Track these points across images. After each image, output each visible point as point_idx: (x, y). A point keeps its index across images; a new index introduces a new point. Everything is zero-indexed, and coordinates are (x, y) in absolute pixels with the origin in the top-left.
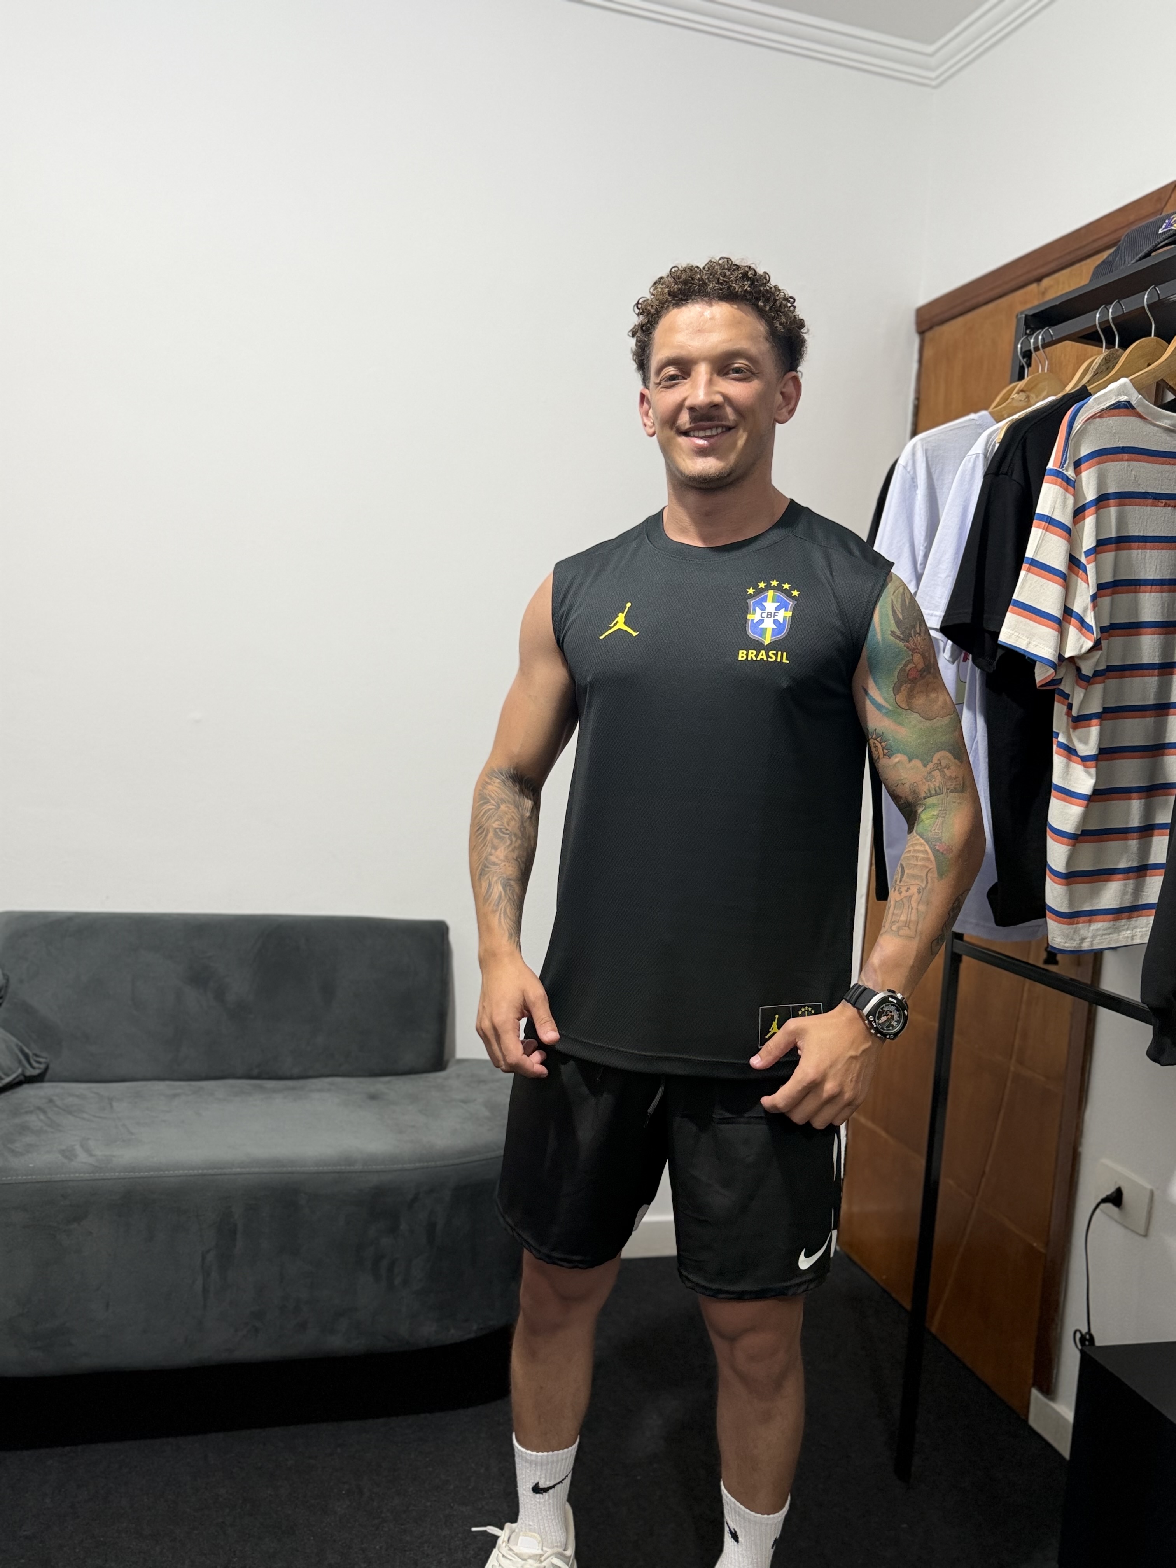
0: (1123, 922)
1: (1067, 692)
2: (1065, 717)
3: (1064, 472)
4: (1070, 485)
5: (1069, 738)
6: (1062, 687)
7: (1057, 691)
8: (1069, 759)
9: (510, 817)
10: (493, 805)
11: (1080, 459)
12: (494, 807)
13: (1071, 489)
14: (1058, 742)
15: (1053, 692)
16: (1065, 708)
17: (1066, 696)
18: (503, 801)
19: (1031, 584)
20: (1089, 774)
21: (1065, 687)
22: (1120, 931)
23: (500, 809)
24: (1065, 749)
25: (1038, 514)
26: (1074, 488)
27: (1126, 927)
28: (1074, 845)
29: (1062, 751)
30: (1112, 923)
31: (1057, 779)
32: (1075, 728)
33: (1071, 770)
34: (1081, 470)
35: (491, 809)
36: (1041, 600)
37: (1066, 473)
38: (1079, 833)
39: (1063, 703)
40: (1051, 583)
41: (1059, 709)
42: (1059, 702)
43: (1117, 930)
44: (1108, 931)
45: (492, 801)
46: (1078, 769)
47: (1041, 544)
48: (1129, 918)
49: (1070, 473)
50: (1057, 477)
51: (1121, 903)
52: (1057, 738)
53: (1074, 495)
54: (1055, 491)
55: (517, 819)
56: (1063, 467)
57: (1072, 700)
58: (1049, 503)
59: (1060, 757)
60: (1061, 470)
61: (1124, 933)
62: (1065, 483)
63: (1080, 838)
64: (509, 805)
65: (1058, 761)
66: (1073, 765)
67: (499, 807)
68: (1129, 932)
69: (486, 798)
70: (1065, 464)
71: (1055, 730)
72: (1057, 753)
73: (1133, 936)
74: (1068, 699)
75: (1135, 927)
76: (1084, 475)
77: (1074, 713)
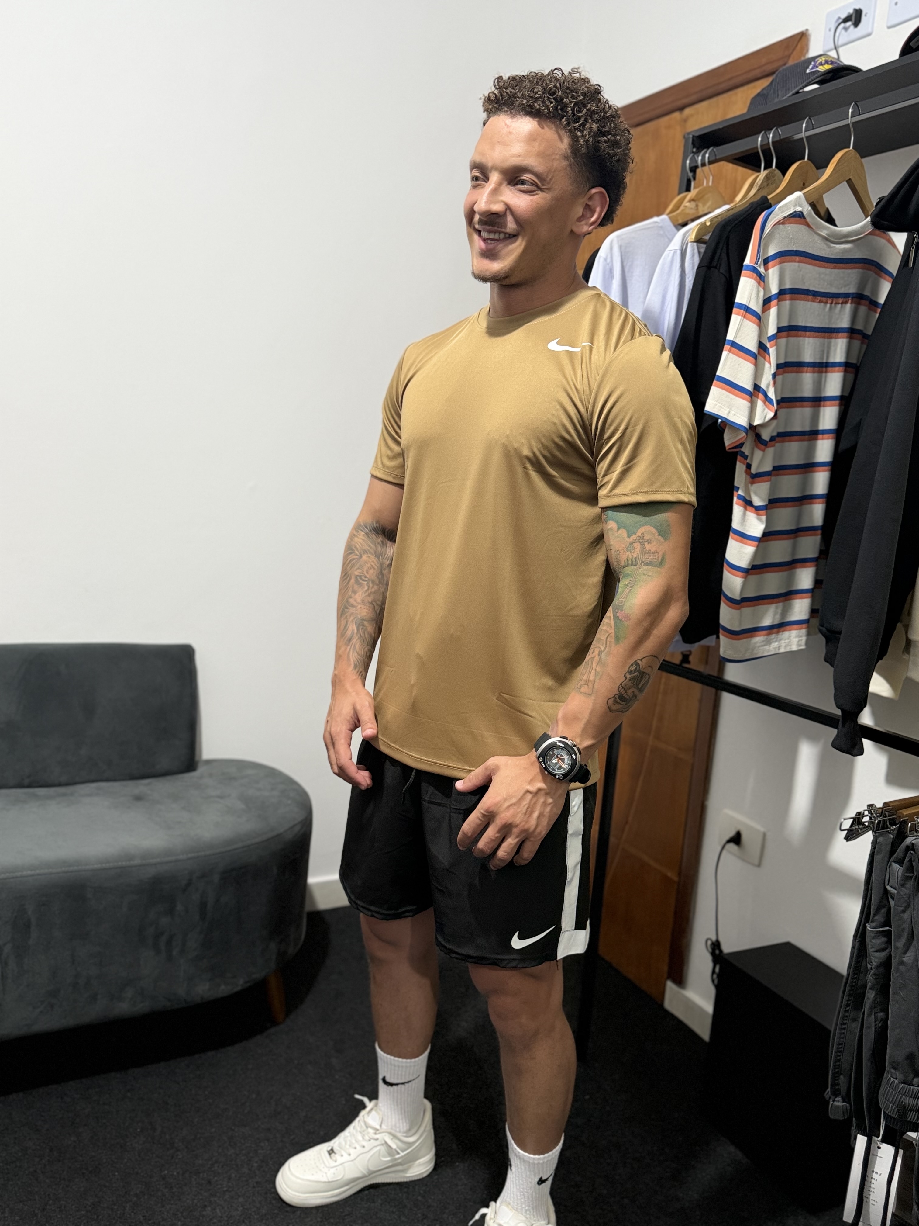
0: (773, 636)
1: (747, 453)
2: (744, 475)
3: (758, 268)
4: (761, 279)
5: (747, 491)
6: (743, 449)
7: (739, 453)
8: (746, 509)
9: (369, 566)
10: (357, 555)
11: (768, 258)
12: (357, 557)
13: (762, 283)
14: (738, 494)
15: (737, 453)
16: (744, 467)
17: (746, 457)
18: (365, 552)
19: (731, 362)
20: (761, 520)
21: (746, 450)
22: (771, 643)
23: (361, 560)
24: (743, 501)
25: (737, 303)
26: (764, 282)
27: (775, 640)
28: (745, 578)
29: (741, 502)
30: (766, 637)
31: (736, 524)
32: (752, 483)
33: (747, 518)
34: (768, 266)
35: (354, 559)
36: (738, 377)
37: (759, 269)
38: (750, 567)
39: (744, 463)
40: (746, 362)
41: (740, 468)
42: (740, 462)
43: (769, 643)
44: (763, 644)
45: (356, 552)
46: (751, 516)
47: (740, 329)
48: (778, 632)
49: (762, 270)
50: (753, 272)
51: (773, 622)
52: (737, 491)
53: (764, 289)
54: (752, 283)
55: (376, 567)
56: (757, 264)
57: (752, 460)
58: (747, 294)
59: (739, 507)
60: (756, 266)
61: (773, 644)
62: (758, 278)
63: (751, 571)
64: (369, 555)
65: (737, 510)
66: (748, 513)
67: (361, 557)
68: (777, 643)
69: (352, 549)
70: (758, 261)
71: (736, 484)
72: (737, 504)
73: (779, 647)
74: (746, 459)
75: (781, 640)
76: (770, 271)
77: (753, 470)
